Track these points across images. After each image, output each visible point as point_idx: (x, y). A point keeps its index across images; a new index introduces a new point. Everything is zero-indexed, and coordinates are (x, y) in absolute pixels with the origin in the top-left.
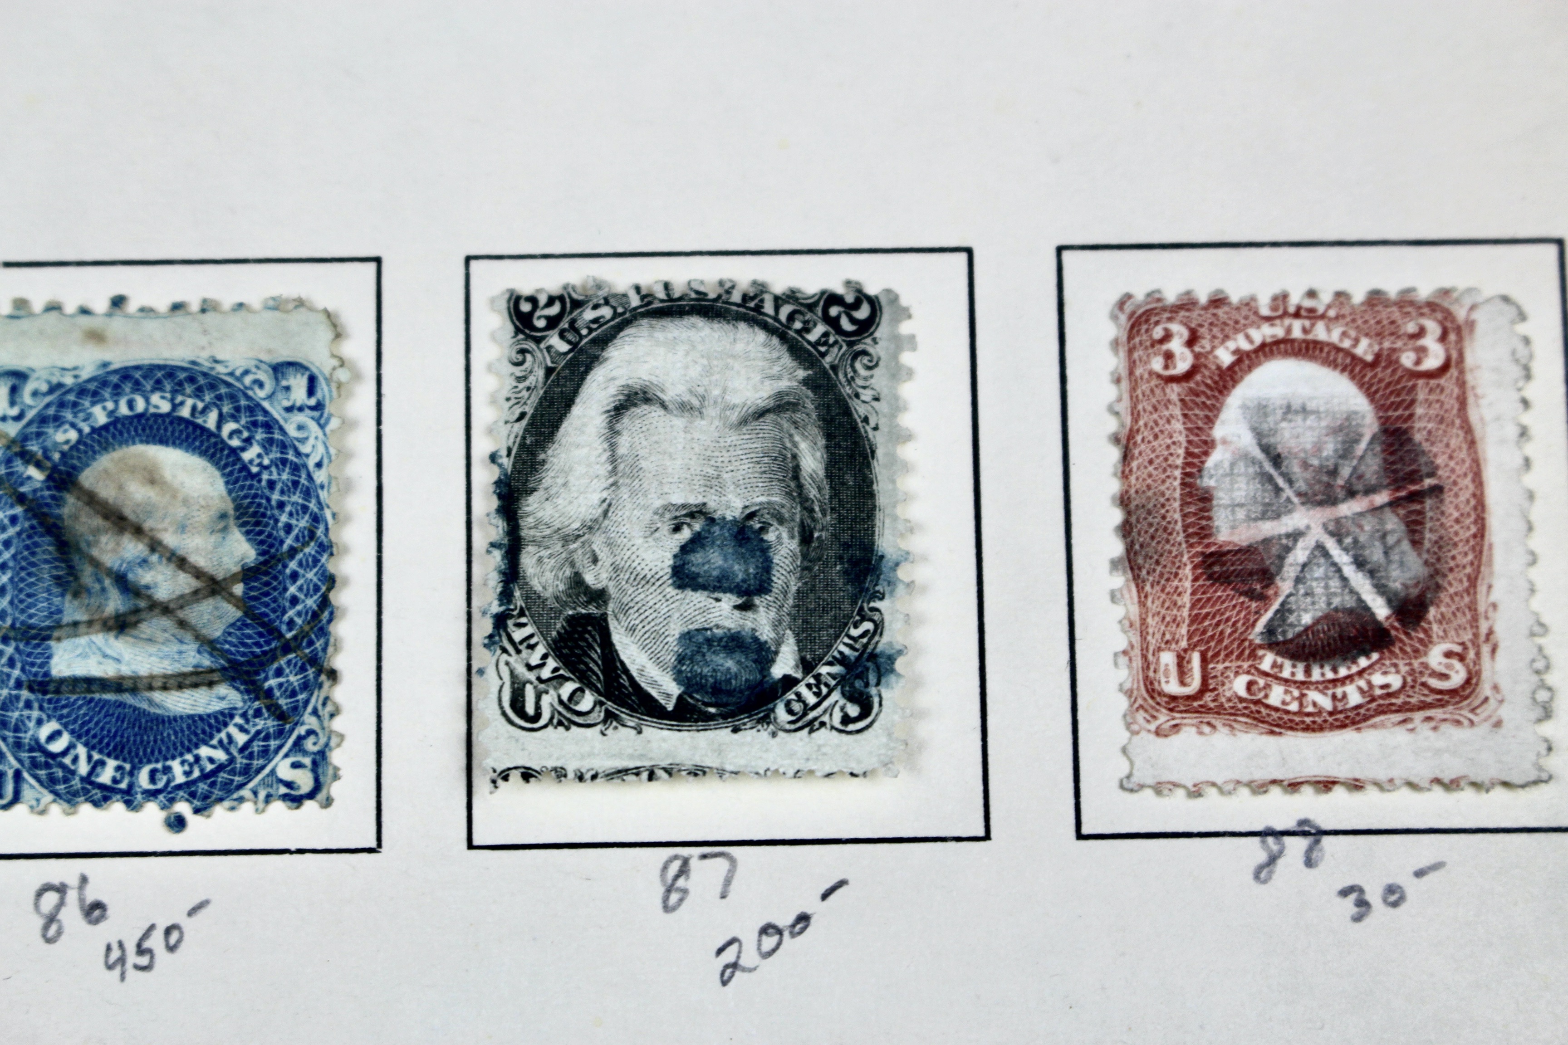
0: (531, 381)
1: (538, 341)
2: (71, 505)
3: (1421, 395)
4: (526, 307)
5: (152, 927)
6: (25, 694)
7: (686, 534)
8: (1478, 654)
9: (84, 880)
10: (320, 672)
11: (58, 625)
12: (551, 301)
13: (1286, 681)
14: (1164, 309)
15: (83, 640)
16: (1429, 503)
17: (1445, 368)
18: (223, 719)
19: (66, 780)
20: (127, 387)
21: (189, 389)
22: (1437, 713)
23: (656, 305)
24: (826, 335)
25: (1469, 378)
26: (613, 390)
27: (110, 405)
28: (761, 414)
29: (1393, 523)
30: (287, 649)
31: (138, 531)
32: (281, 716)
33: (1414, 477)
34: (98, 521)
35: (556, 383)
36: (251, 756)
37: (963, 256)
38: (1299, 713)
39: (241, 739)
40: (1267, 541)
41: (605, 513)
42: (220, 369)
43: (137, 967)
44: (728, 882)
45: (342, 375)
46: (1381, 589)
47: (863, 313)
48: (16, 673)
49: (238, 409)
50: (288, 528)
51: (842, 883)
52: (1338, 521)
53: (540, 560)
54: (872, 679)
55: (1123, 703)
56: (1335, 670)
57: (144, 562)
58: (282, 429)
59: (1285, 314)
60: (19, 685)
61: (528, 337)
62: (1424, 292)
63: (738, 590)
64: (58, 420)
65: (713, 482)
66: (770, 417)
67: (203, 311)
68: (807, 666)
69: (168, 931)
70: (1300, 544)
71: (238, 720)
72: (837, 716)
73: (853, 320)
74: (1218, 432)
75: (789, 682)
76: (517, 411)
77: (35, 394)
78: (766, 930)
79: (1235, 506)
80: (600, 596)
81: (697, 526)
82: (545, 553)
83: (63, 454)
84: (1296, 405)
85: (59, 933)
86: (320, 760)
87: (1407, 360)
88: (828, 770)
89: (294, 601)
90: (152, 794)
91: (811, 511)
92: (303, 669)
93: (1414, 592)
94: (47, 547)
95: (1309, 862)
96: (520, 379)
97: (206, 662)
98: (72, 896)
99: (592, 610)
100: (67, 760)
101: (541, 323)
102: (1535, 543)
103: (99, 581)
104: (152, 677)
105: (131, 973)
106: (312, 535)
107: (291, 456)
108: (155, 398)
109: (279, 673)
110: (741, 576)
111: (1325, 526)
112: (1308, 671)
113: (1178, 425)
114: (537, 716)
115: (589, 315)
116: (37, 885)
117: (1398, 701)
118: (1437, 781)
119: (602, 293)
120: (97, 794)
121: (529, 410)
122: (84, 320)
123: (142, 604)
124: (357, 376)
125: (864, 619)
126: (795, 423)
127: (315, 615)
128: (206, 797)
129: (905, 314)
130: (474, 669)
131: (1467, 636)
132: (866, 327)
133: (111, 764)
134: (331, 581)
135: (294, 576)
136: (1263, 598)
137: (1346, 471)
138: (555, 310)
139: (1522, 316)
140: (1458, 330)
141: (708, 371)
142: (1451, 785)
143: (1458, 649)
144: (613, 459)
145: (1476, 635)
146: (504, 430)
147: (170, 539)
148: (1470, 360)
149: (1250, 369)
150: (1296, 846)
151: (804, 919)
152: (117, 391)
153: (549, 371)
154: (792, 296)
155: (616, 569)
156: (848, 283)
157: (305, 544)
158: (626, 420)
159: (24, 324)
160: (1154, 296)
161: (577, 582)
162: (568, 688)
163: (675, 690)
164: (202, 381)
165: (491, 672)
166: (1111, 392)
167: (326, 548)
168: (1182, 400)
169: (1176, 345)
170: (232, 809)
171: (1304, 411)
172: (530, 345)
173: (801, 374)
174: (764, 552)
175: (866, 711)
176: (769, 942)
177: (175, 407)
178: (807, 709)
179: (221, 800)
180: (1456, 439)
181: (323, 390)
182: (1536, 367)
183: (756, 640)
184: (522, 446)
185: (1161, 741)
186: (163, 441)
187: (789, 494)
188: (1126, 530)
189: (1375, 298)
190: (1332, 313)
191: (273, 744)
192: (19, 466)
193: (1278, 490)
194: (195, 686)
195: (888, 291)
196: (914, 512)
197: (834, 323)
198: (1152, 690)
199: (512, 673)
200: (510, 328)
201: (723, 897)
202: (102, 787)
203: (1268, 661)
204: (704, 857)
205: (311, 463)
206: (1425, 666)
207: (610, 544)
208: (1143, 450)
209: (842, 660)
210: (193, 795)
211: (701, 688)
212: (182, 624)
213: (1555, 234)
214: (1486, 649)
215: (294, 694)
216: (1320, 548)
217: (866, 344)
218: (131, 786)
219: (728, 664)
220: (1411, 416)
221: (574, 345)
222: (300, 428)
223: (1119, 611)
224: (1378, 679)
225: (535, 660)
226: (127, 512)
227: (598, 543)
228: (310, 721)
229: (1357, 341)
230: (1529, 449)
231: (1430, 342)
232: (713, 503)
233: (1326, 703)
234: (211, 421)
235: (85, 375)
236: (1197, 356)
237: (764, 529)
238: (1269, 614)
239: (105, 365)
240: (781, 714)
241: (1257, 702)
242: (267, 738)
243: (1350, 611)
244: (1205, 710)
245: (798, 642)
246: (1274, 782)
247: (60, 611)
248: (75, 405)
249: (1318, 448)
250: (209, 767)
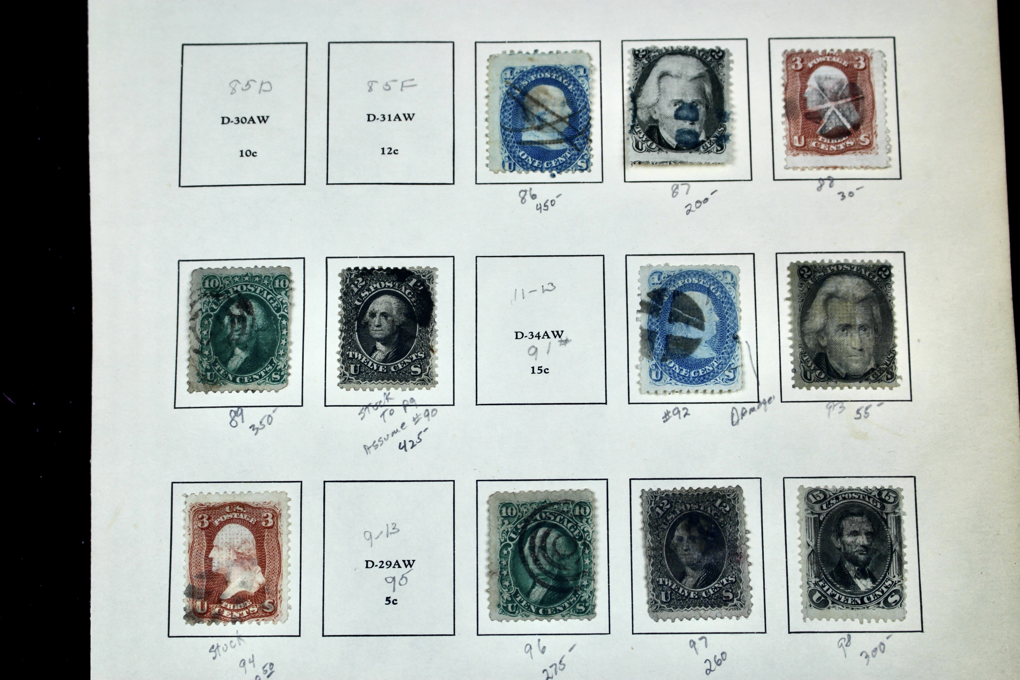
0: (639, 70)
1: (640, 61)
2: (526, 99)
3: (859, 74)
4: (637, 53)
5: (548, 200)
6: (516, 145)
7: (678, 106)
8: (872, 137)
9: (531, 189)
10: (588, 140)
11: (524, 128)
12: (643, 51)
13: (825, 143)
14: (795, 54)
15: (530, 132)
16: (861, 101)
17: (865, 68)
18: (564, 151)
19: (526, 165)
20: (539, 72)
21: (554, 72)
22: (862, 151)
23: (669, 52)
24: (711, 59)
25: (871, 71)
26: (659, 72)
27: (535, 76)
28: (695, 78)
29: (852, 106)
30: (580, 134)
31: (543, 106)
32: (578, 150)
33: (857, 95)
34: (533, 103)
35: (645, 71)
36: (571, 160)
37: (745, 41)
38: (828, 150)
39: (569, 156)
40: (821, 110)
41: (658, 102)
42: (562, 67)
43: (544, 210)
44: (688, 190)
45: (592, 68)
46: (849, 121)
47: (720, 54)
48: (514, 139)
49: (567, 76)
50: (580, 105)
51: (716, 191)
52: (838, 105)
53: (642, 113)
54: (724, 141)
55: (785, 148)
56: (837, 140)
57: (544, 113)
58: (578, 81)
59: (825, 55)
60: (514, 142)
61: (638, 60)
62: (860, 49)
63: (690, 120)
64: (523, 79)
65: (684, 94)
66: (698, 79)
67: (557, 53)
68: (708, 138)
69: (551, 201)
70: (829, 110)
71: (568, 151)
72: (715, 150)
73: (718, 56)
74: (809, 83)
75: (703, 142)
76: (635, 77)
77: (517, 73)
78: (697, 202)
79: (813, 101)
80: (657, 121)
81: (680, 105)
82: (643, 111)
83: (524, 87)
84: (828, 77)
85: (525, 201)
86: (588, 161)
87: (856, 66)
88: (713, 162)
89: (581, 123)
90: (547, 169)
91: (708, 101)
92: (584, 139)
93: (857, 122)
94: (520, 109)
95: (831, 186)
96: (636, 70)
97: (560, 137)
98: (528, 193)
99: (655, 124)
100: (526, 161)
101: (641, 56)
102: (887, 111)
103: (533, 117)
104: (547, 141)
105: (543, 211)
106: (585, 107)
107: (580, 88)
108: (546, 74)
109: (578, 140)
110: (691, 117)
111: (835, 106)
112: (830, 141)
113: (799, 82)
114: (642, 149)
115: (653, 54)
116: (519, 190)
117: (853, 148)
118: (862, 167)
119: (656, 49)
120: (534, 168)
121: (638, 77)
122: (528, 56)
123: (544, 123)
124: (595, 69)
125: (721, 127)
126: (704, 81)
127: (586, 126)
128: (560, 169)
129: (731, 55)
130: (626, 138)
131: (870, 133)
132: (721, 58)
133: (537, 161)
134: (590, 118)
135: (581, 117)
136: (820, 124)
137: (840, 93)
138: (644, 53)
139: (884, 56)
140: (868, 59)
141: (682, 68)
142: (866, 168)
143: (868, 136)
144: (659, 89)
145: (872, 133)
146: (632, 82)
147: (550, 108)
148: (871, 66)
149: (817, 68)
150: (827, 183)
151: (706, 200)
152: (537, 72)
153: (643, 68)
154: (703, 50)
155: (661, 115)
156: (717, 47)
157: (584, 109)
158: (662, 80)
159: (513, 56)
160: (793, 51)
161: (651, 118)
162: (649, 143)
163: (675, 143)
164: (558, 70)
165: (630, 139)
166: (782, 74)
167: (589, 110)
168: (800, 76)
169: (798, 62)
170: (567, 172)
171: (830, 78)
172: (638, 62)
173: (705, 69)
174: (697, 112)
175: (722, 148)
176: (698, 205)
177: (551, 76)
178: (708, 148)
179: (564, 170)
180: (868, 85)
181: (587, 72)
182: (888, 68)
183: (695, 132)
184: (637, 86)
185: (794, 157)
186: (549, 84)
187: (703, 97)
188: (786, 107)
189: (848, 51)
190: (837, 55)
191: (576, 157)
192: (513, 90)
193: (823, 98)
194: (557, 143)
195: (727, 49)
196: (733, 102)
197: (713, 57)
198: (792, 145)
199: (636, 139)
200: (633, 58)
201: (687, 194)
202: (535, 167)
203: (820, 138)
204: (682, 184)
205: (585, 90)
206: (859, 140)
207: (659, 109)
208: (790, 88)
209: (716, 137)
210: (557, 169)
211: (682, 143)
212: (554, 128)
213: (893, 35)
214: (874, 136)
215: (581, 145)
216: (834, 112)
217: (721, 62)
218: (542, 167)
219: (688, 137)
220: (856, 80)
221: (649, 62)
222: (582, 81)
223: (784, 126)
224: (848, 143)
225: (641, 136)
226: (540, 101)
227: (656, 109)
228: (585, 152)
229: (843, 62)
230: (886, 88)
231: (861, 62)
232: (684, 99)
233: (835, 148)
234: (560, 79)
235: (529, 68)
236: (803, 65)
237: (697, 105)
238: (821, 127)
239: (534, 66)
240: (702, 149)
241: (818, 148)
242: (575, 155)
243: (841, 127)
244: (805, 150)
245: (706, 132)
246: (822, 167)
247: (524, 125)
248: (527, 75)
249: (833, 87)
250: (561, 162)
